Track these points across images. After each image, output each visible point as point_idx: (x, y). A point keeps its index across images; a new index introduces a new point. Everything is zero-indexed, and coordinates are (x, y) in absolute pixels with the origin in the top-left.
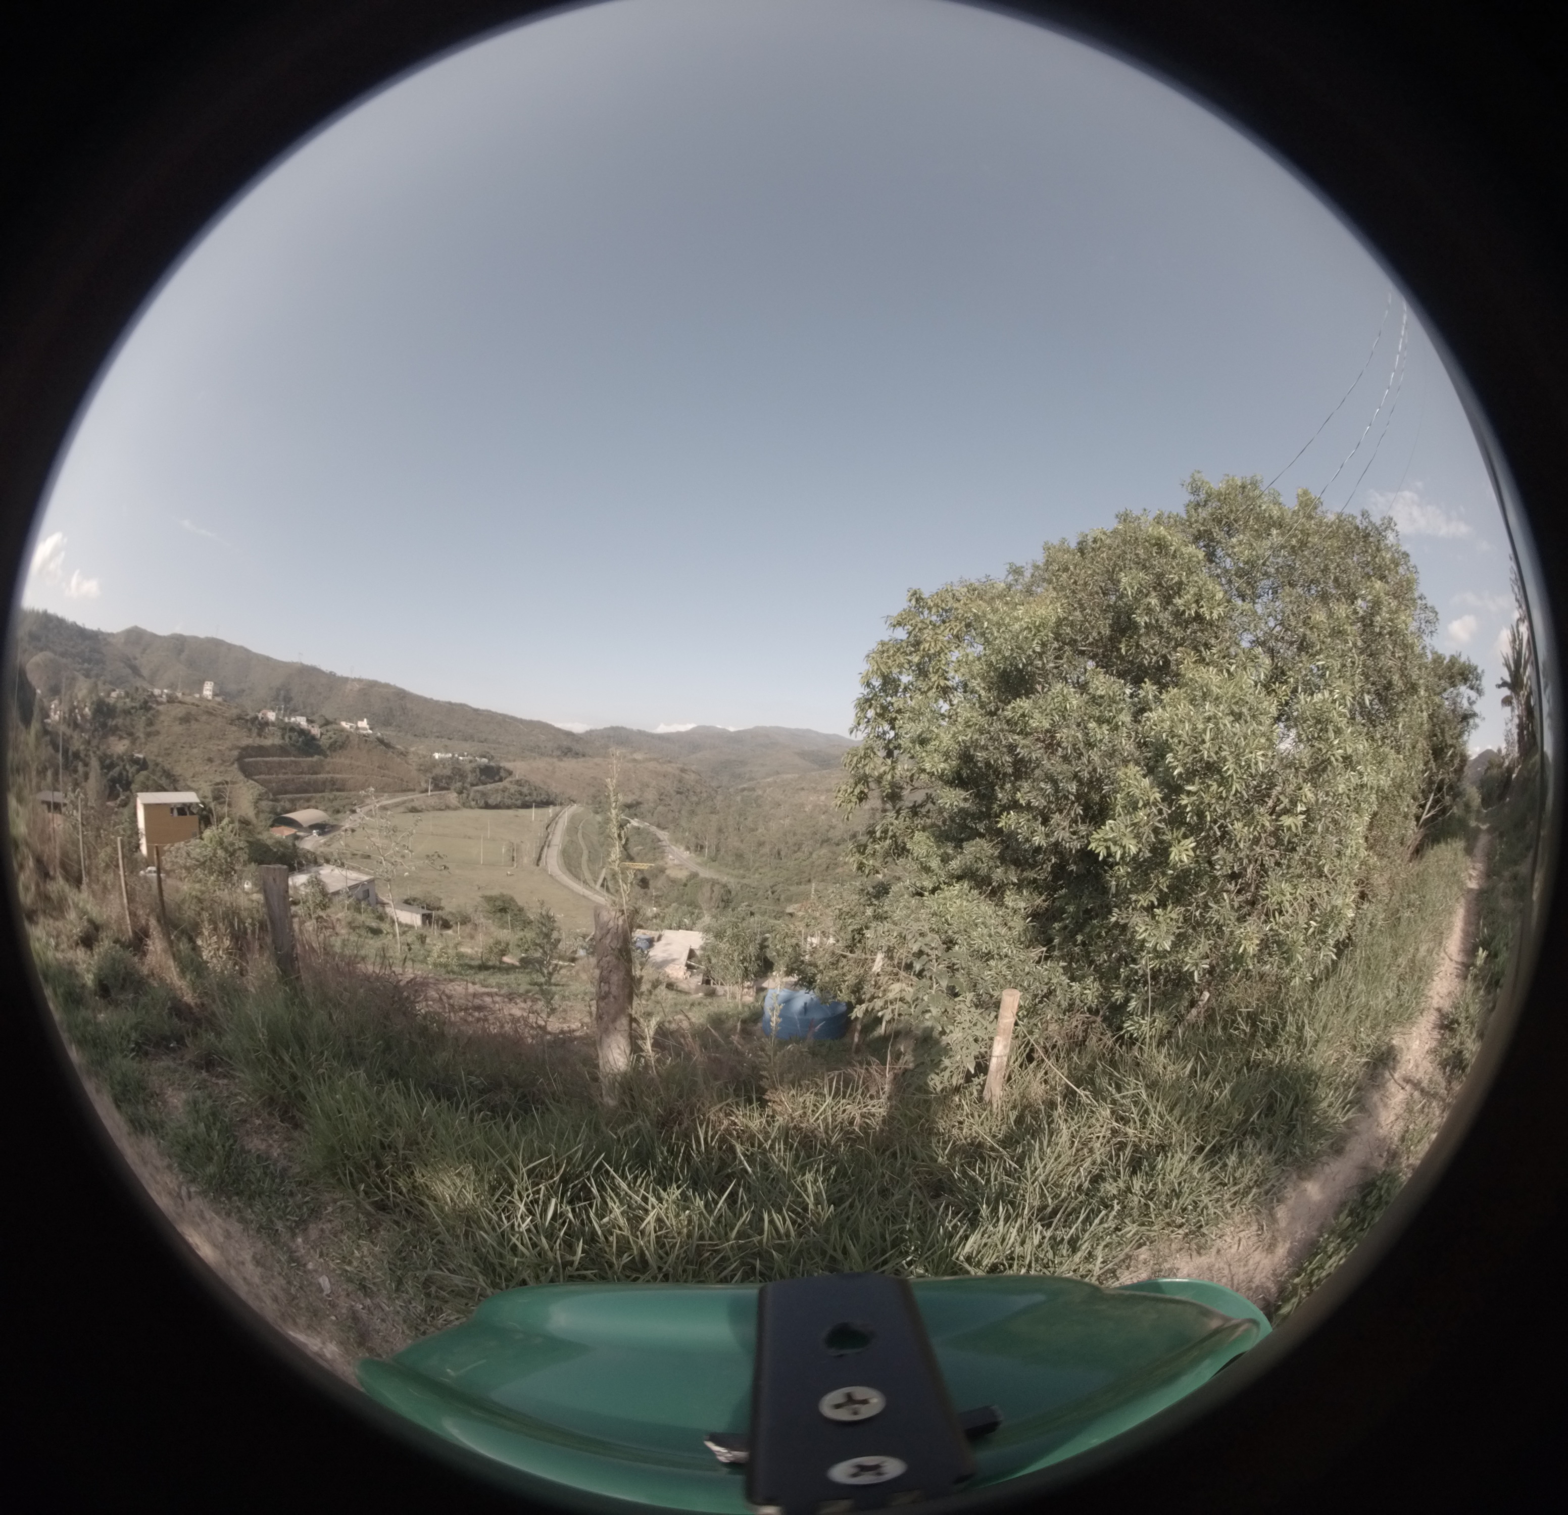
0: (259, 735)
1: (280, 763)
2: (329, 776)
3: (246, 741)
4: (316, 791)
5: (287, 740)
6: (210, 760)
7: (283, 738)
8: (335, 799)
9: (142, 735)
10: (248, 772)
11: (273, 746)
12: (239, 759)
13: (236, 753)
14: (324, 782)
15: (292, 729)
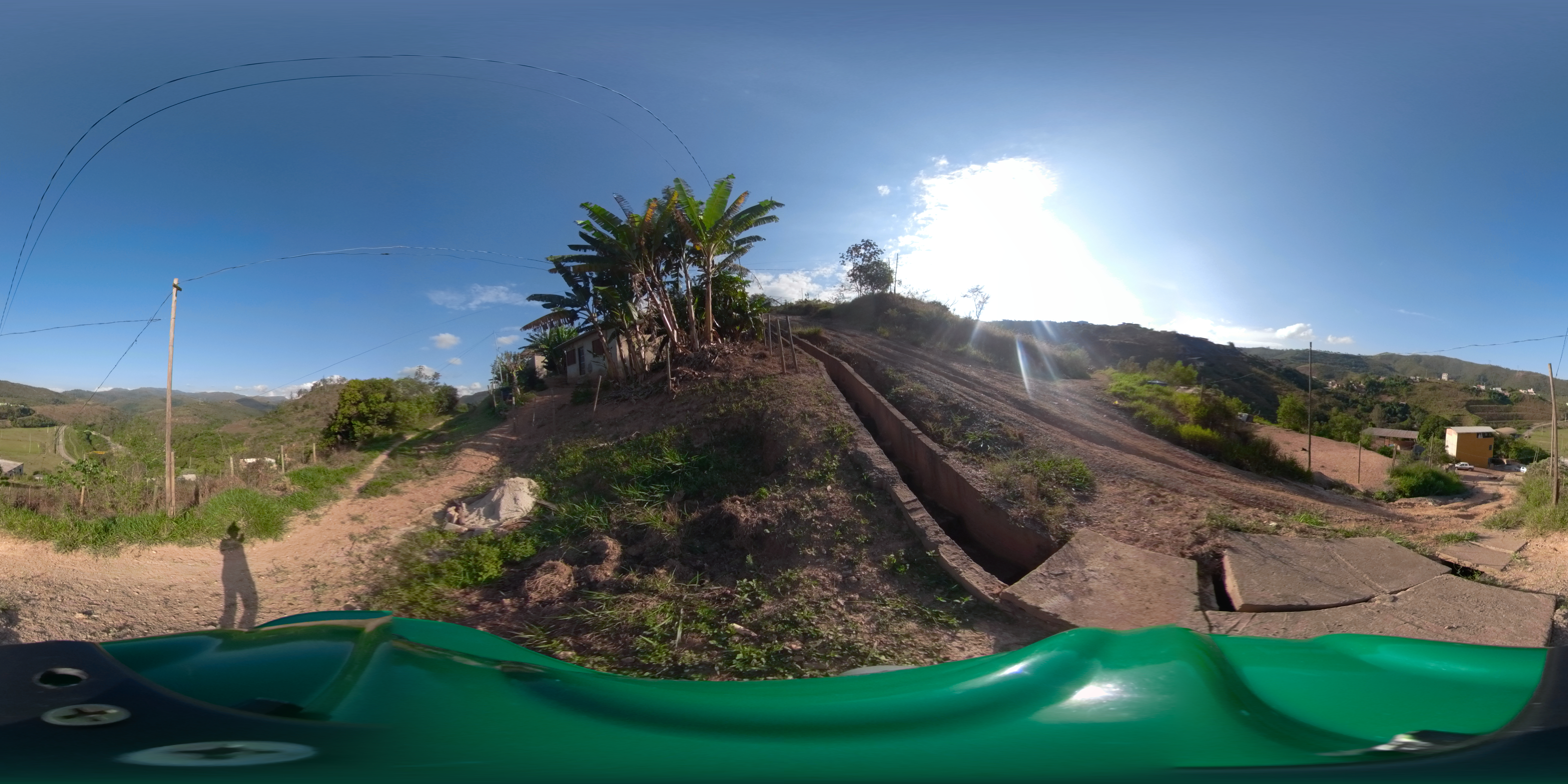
0: (1477, 395)
1: (1489, 407)
2: (1515, 413)
3: (1469, 398)
4: (1508, 419)
5: (1492, 398)
6: (1450, 406)
7: (1490, 397)
8: (1518, 423)
9: (1404, 395)
10: (1471, 411)
11: (1485, 400)
12: (1466, 406)
13: (1465, 403)
14: (1513, 416)
15: (1495, 393)
